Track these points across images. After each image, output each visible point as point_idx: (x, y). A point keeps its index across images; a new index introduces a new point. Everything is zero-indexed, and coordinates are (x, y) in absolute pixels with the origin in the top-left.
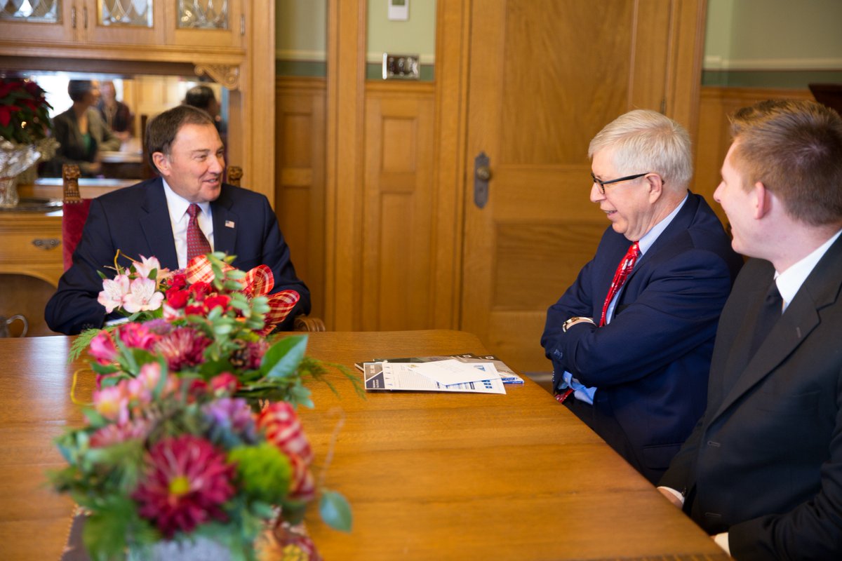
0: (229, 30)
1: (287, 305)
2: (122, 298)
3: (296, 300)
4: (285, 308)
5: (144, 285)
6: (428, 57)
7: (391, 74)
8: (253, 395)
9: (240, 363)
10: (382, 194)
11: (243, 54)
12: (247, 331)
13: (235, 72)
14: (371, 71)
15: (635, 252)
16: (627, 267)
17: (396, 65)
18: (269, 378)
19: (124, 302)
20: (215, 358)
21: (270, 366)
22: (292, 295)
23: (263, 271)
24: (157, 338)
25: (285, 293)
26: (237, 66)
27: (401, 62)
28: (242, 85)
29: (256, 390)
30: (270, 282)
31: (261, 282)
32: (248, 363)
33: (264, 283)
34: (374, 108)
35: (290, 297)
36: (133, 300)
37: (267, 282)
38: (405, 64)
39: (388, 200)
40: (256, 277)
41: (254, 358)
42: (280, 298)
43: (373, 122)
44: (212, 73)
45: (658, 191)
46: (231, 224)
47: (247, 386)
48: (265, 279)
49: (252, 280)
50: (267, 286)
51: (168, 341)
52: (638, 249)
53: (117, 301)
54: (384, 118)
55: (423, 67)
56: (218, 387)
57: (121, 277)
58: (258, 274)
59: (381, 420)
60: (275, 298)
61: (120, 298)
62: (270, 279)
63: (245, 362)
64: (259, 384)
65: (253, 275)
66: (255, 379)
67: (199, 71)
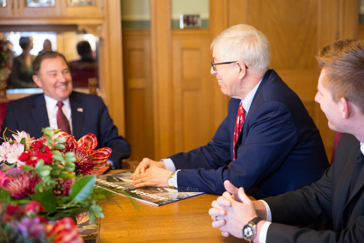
0: (96, 5)
1: (105, 156)
2: (5, 156)
3: (110, 152)
4: (103, 158)
5: (18, 148)
6: (205, 15)
7: (186, 25)
8: (66, 211)
9: (59, 192)
10: (183, 91)
11: (103, 18)
12: (66, 173)
13: (99, 28)
14: (174, 24)
15: (242, 111)
16: (240, 121)
17: (188, 20)
18: (75, 201)
19: (6, 158)
20: (41, 190)
21: (75, 194)
22: (107, 150)
23: (91, 137)
24: (10, 179)
25: (103, 149)
26: (100, 25)
27: (191, 19)
28: (104, 35)
29: (67, 209)
30: (95, 143)
31: (91, 143)
32: (65, 193)
33: (92, 144)
34: (177, 44)
35: (107, 151)
36: (12, 157)
37: (94, 143)
38: (193, 19)
39: (187, 95)
40: (86, 140)
41: (68, 190)
42: (101, 152)
43: (176, 52)
44: (87, 29)
45: (243, 72)
46: (80, 110)
47: (62, 206)
48: (92, 141)
49: (84, 142)
50: (94, 145)
51: (17, 181)
52: (243, 109)
53: (3, 157)
54: (183, 49)
55: (204, 21)
56: (28, 209)
57: (5, 143)
58: (88, 138)
59: (157, 221)
60: (99, 152)
61: (4, 156)
62: (95, 141)
63: (62, 192)
64: (69, 205)
65: (85, 139)
66: (67, 202)
67: (80, 28)
